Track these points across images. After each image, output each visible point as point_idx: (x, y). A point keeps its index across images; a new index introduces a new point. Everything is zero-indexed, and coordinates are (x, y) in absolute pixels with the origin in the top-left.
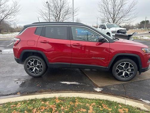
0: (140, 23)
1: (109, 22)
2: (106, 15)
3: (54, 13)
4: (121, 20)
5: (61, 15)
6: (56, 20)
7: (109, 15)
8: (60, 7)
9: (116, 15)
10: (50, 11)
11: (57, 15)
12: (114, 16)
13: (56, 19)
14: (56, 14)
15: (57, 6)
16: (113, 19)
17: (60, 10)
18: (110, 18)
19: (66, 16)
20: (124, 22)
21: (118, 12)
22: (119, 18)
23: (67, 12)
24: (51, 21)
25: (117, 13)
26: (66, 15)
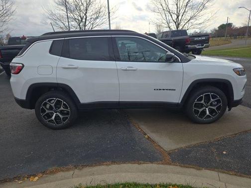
0: (217, 29)
1: (169, 27)
2: (164, 16)
3: (75, 15)
4: (190, 25)
5: (87, 19)
6: (81, 28)
7: (170, 16)
8: (85, 5)
9: (181, 15)
10: (68, 12)
11: (82, 19)
12: (178, 17)
13: (79, 25)
14: (79, 18)
15: (80, 4)
16: (176, 23)
17: (86, 10)
18: (172, 21)
19: (98, 20)
20: (194, 28)
21: (184, 10)
22: (186, 21)
23: (98, 13)
24: (72, 30)
25: (183, 12)
26: (97, 18)
